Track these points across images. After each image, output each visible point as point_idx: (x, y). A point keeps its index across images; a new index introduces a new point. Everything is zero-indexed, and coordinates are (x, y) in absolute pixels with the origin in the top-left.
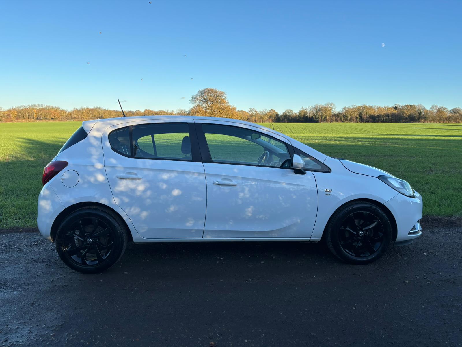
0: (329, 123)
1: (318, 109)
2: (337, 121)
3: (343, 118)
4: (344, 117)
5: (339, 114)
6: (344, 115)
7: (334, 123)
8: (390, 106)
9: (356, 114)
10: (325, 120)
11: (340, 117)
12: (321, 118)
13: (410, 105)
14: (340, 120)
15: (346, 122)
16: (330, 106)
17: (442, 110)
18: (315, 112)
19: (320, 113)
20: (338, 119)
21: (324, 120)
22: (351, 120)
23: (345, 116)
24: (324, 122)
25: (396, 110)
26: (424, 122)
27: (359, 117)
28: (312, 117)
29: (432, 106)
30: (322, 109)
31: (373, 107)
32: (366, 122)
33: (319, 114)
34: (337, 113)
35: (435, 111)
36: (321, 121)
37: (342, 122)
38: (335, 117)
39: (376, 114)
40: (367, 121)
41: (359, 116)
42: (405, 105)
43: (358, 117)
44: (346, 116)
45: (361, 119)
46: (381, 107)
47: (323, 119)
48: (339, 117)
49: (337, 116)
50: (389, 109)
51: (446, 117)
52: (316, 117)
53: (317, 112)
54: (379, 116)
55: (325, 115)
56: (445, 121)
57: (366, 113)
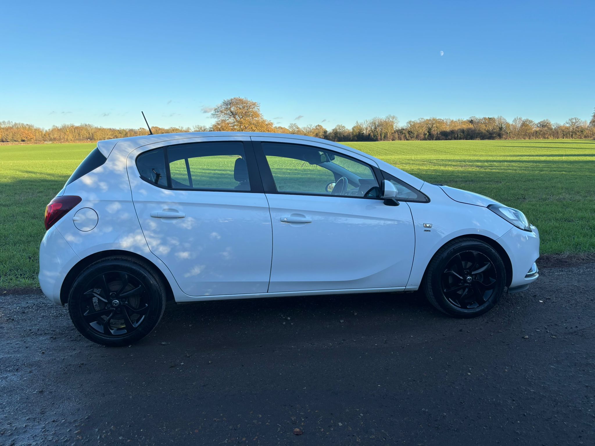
0: (391, 142)
1: (377, 123)
2: (400, 139)
3: (407, 135)
4: (409, 134)
5: (403, 129)
6: (409, 132)
7: (397, 142)
8: (465, 120)
9: (424, 130)
10: (385, 138)
11: (404, 133)
12: (381, 135)
13: (489, 118)
14: (404, 138)
15: (412, 140)
16: (392, 120)
17: (528, 123)
18: (373, 128)
19: (379, 129)
20: (402, 137)
21: (384, 138)
22: (418, 138)
23: (410, 132)
24: (384, 140)
25: (472, 124)
26: (506, 139)
27: (428, 134)
28: (369, 135)
29: (515, 119)
30: (381, 124)
31: (445, 121)
32: (436, 139)
33: (377, 130)
34: (400, 129)
35: (519, 125)
36: (381, 140)
37: (407, 140)
38: (399, 134)
39: (448, 129)
40: (438, 139)
41: (428, 132)
42: (482, 117)
43: (426, 134)
44: (411, 132)
45: (430, 136)
46: (455, 120)
47: (383, 136)
48: (403, 133)
49: (400, 133)
50: (463, 123)
51: (532, 132)
52: (374, 135)
53: (376, 128)
54: (452, 132)
55: (385, 132)
56: (532, 137)
57: (436, 128)
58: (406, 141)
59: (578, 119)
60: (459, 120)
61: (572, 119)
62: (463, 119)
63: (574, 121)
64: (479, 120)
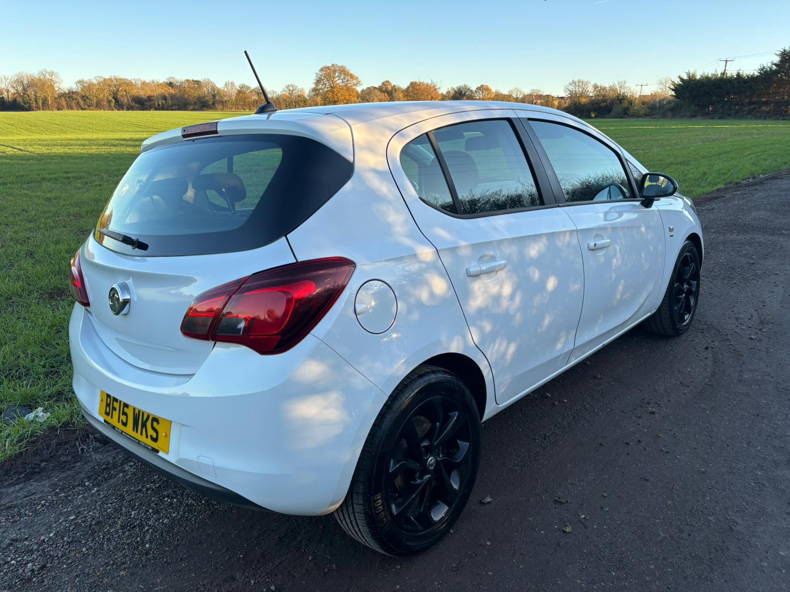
0: (56, 112)
1: (25, 82)
2: (70, 108)
3: (81, 102)
4: (85, 100)
5: (73, 93)
6: (84, 96)
7: (66, 112)
8: (161, 82)
9: (106, 95)
10: (45, 106)
11: (76, 99)
12: (36, 101)
13: (193, 80)
14: (76, 106)
15: (90, 110)
16: (50, 78)
17: (245, 90)
18: (20, 89)
19: (31, 92)
20: (73, 103)
21: (42, 105)
22: (99, 106)
23: (84, 98)
24: (43, 110)
25: (172, 88)
26: (223, 110)
27: (114, 101)
28: (15, 100)
29: (226, 83)
30: (33, 83)
31: (133, 81)
32: (128, 109)
33: (28, 93)
34: (67, 92)
35: (234, 93)
36: (38, 108)
37: (82, 109)
38: (66, 100)
39: (143, 94)
40: (130, 108)
41: (113, 98)
42: (185, 79)
43: (111, 100)
44: (87, 97)
45: (119, 105)
46: (147, 81)
47: (40, 102)
48: (73, 99)
49: (69, 97)
50: (159, 85)
51: (252, 101)
52: (23, 100)
53: (24, 90)
54: (150, 98)
55: (42, 96)
56: (252, 108)
57: (125, 93)
58: (81, 112)
59: (295, 86)
60: (153, 82)
61: (289, 86)
62: (158, 81)
63: (291, 88)
64: (181, 82)
